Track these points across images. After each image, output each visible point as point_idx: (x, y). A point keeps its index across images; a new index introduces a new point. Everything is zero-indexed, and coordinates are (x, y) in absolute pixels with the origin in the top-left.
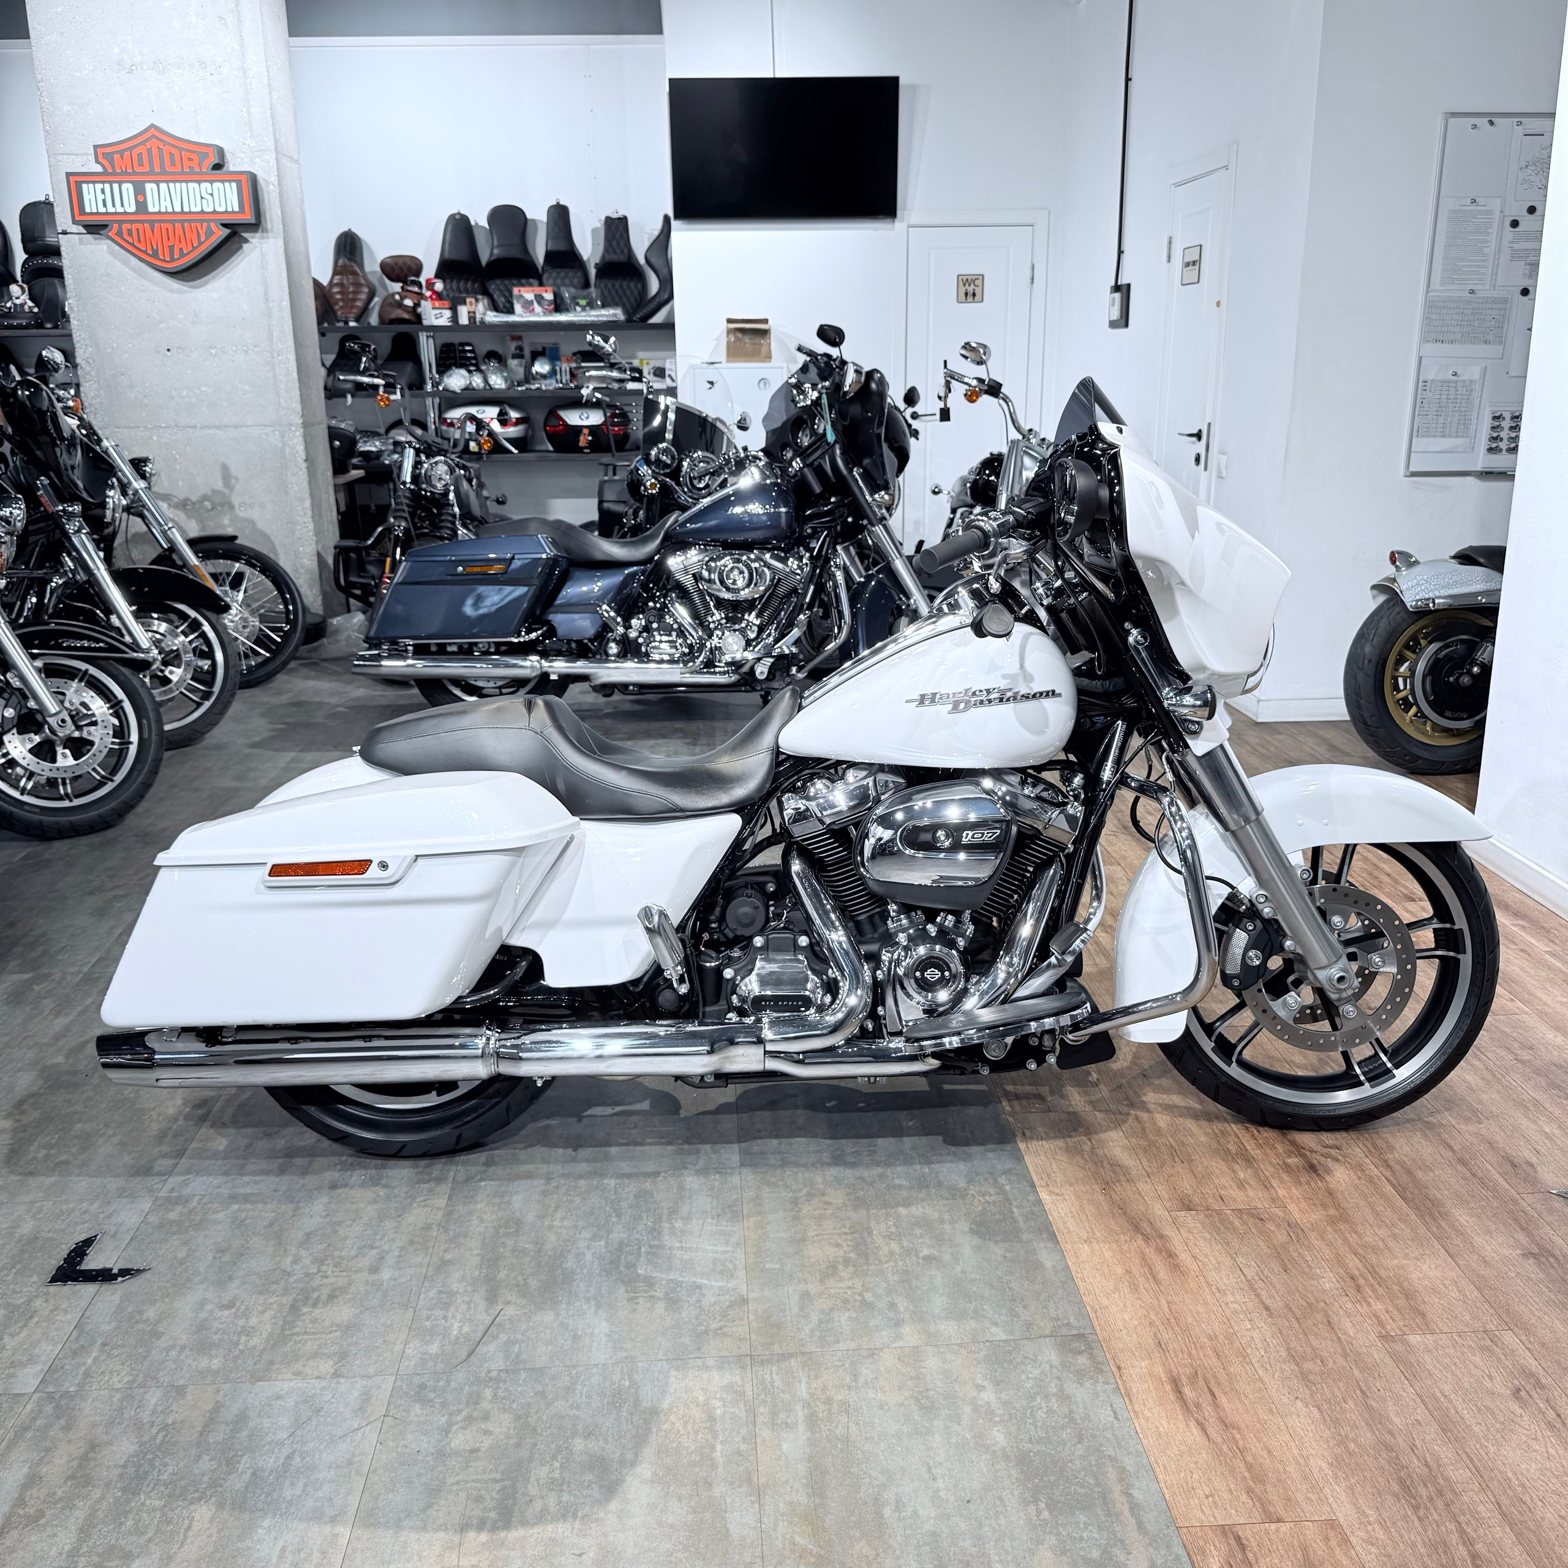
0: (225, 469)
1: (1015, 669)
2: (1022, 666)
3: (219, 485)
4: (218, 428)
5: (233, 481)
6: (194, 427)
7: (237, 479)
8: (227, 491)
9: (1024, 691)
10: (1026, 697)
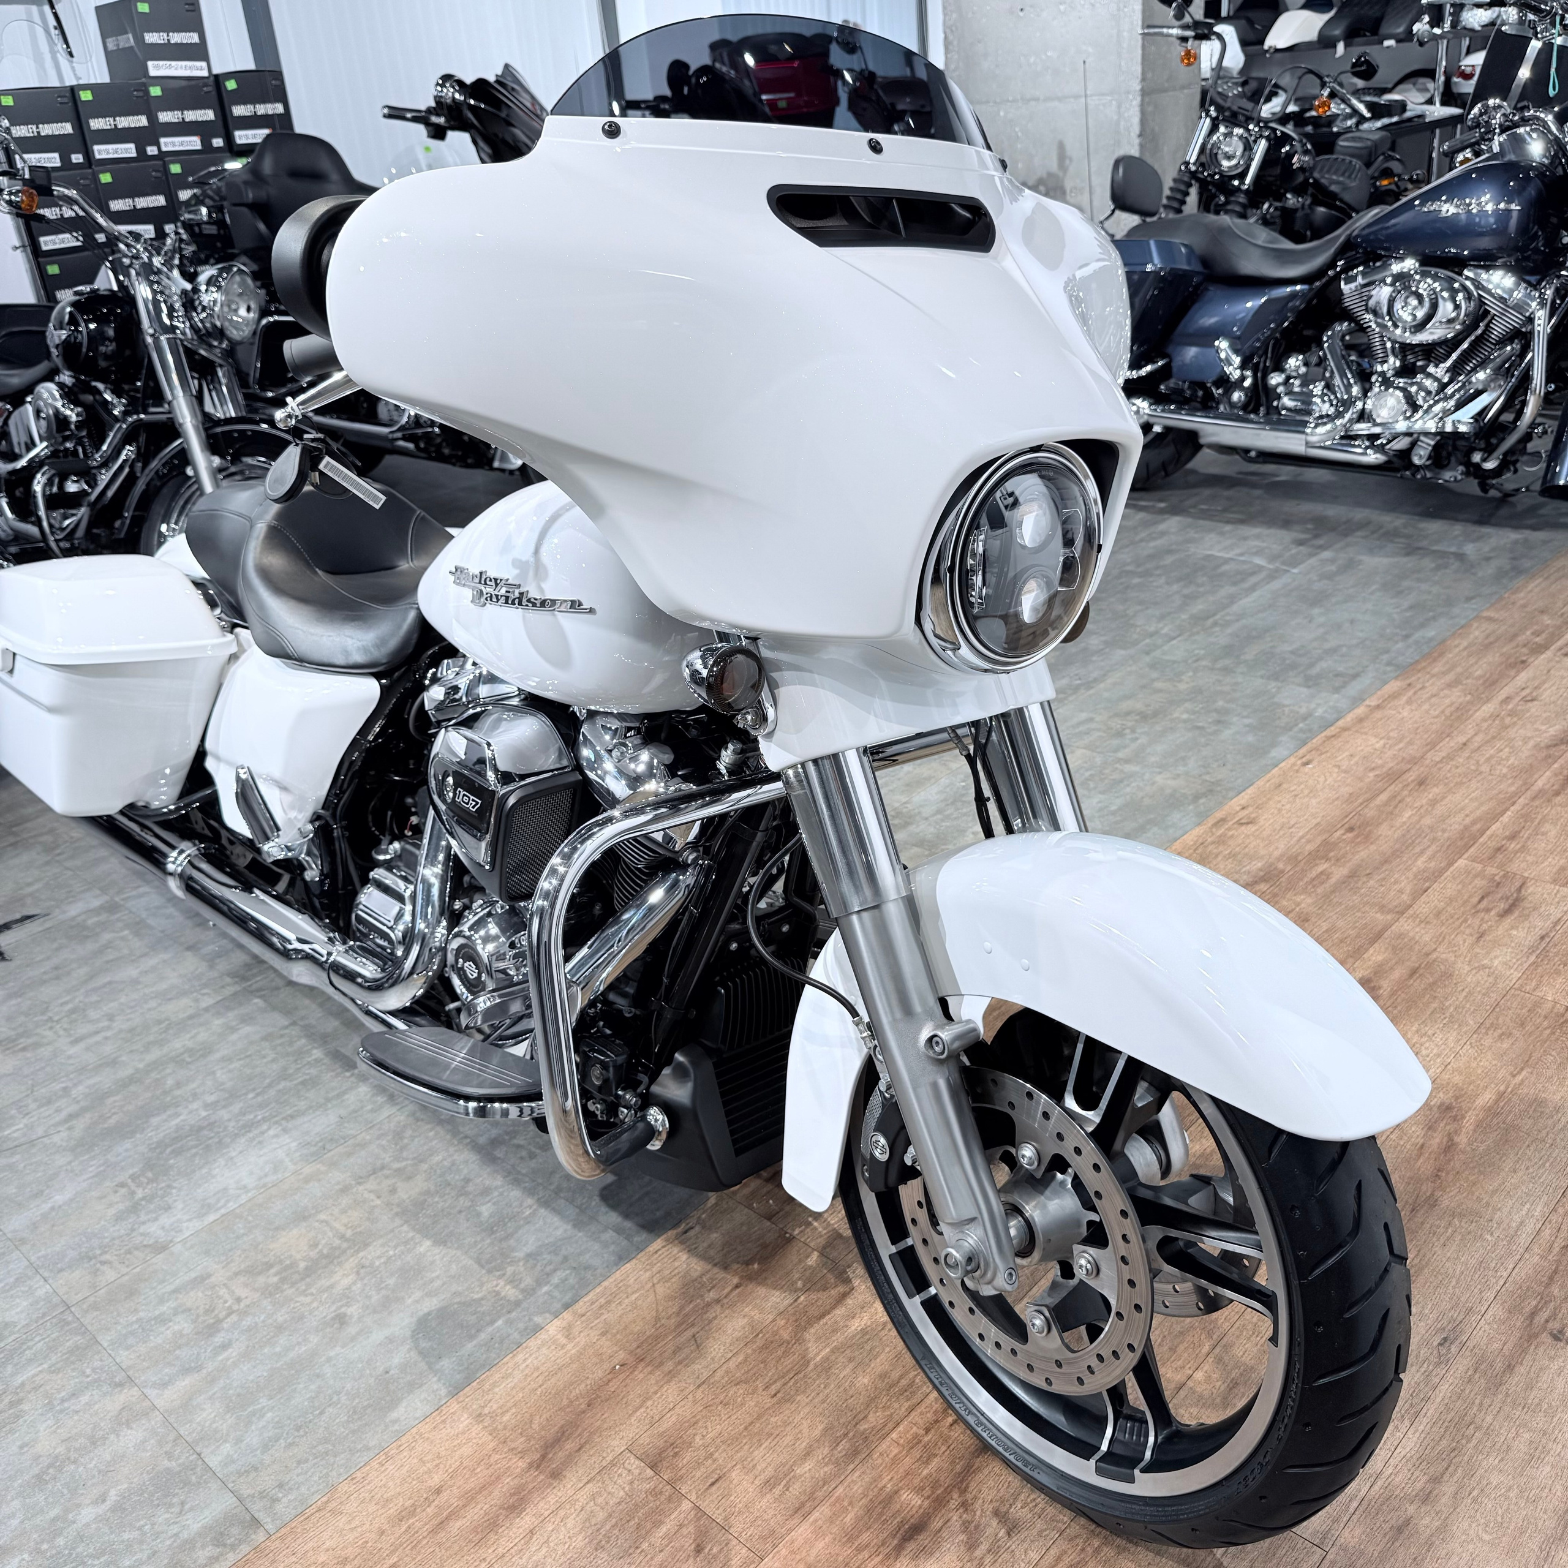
0: (1061, 146)
1: (527, 555)
2: (537, 552)
3: (1054, 166)
4: (1060, 99)
5: (1067, 162)
6: (1037, 99)
7: (1071, 160)
8: (1061, 174)
9: (534, 594)
10: (532, 603)
